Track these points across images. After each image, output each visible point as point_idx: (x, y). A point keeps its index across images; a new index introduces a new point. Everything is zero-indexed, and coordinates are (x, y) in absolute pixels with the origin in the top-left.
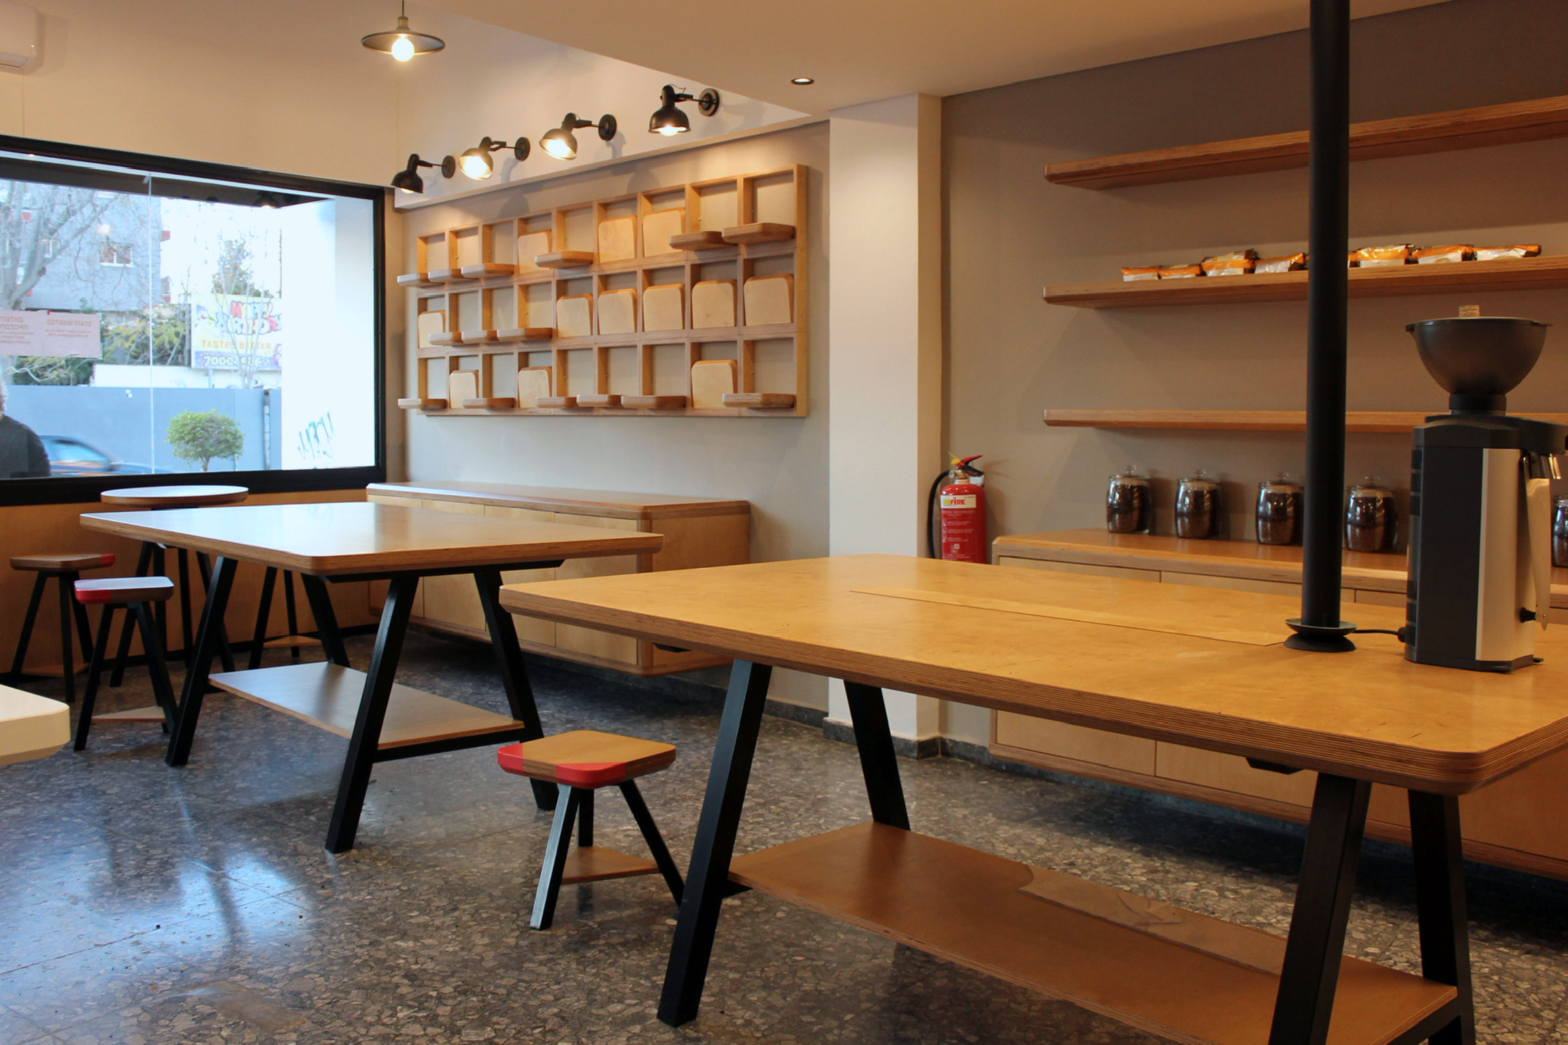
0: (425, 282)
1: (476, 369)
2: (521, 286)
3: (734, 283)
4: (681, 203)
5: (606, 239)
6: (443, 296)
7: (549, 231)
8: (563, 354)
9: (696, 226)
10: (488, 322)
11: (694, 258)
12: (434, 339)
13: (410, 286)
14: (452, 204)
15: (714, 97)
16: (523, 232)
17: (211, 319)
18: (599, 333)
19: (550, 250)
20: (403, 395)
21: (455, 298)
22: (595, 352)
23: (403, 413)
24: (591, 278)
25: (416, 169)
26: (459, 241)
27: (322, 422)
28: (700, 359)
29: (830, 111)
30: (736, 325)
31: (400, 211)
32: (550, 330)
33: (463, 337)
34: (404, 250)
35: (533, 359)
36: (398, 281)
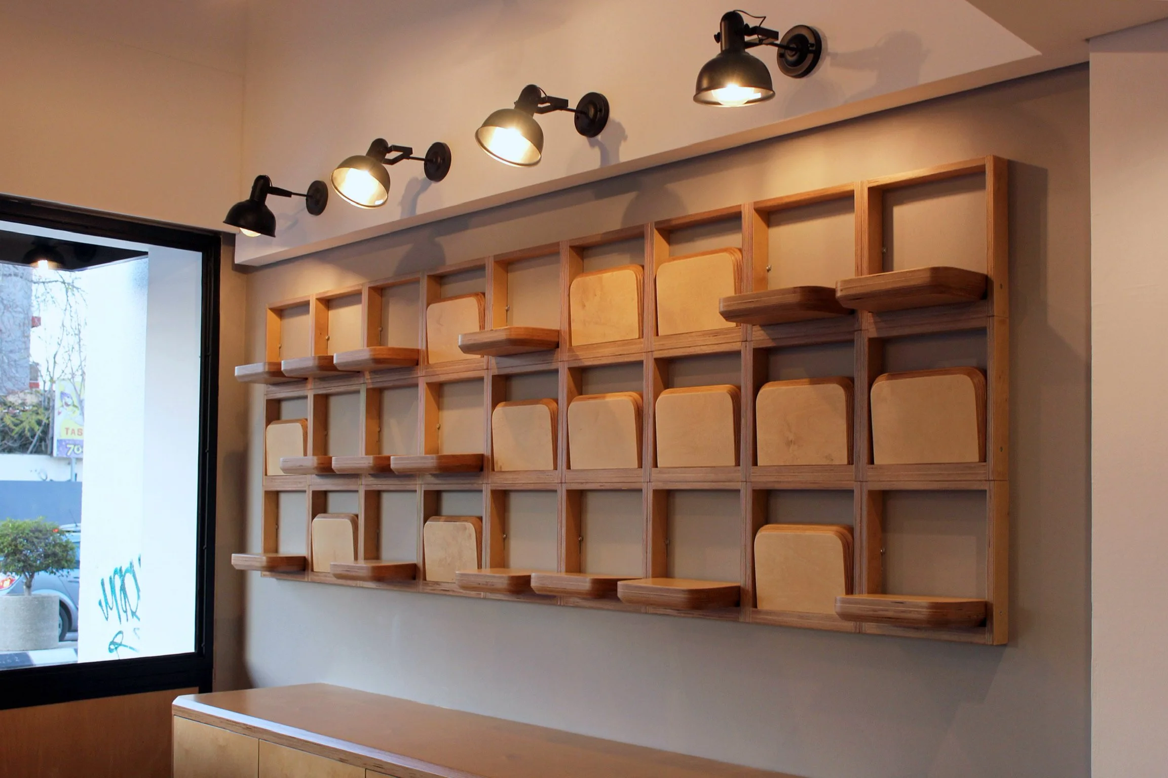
0: (276, 376)
1: (356, 512)
2: (430, 385)
3: (848, 384)
4: (733, 240)
5: (584, 306)
6: (306, 397)
7: (481, 295)
8: (501, 498)
9: (762, 280)
10: (375, 441)
11: (759, 336)
12: (289, 465)
13: (254, 382)
14: (322, 256)
15: (811, 40)
16: (435, 298)
17: (74, 406)
18: (569, 467)
19: (482, 327)
20: (242, 547)
21: (322, 404)
22: (562, 496)
23: (241, 577)
24: (556, 371)
25: (264, 198)
26: (332, 313)
27: (131, 569)
28: (767, 521)
29: (1088, 40)
30: (851, 462)
31: (244, 269)
32: (481, 457)
33: (335, 464)
34: (249, 327)
35: (449, 504)
36: (236, 374)
